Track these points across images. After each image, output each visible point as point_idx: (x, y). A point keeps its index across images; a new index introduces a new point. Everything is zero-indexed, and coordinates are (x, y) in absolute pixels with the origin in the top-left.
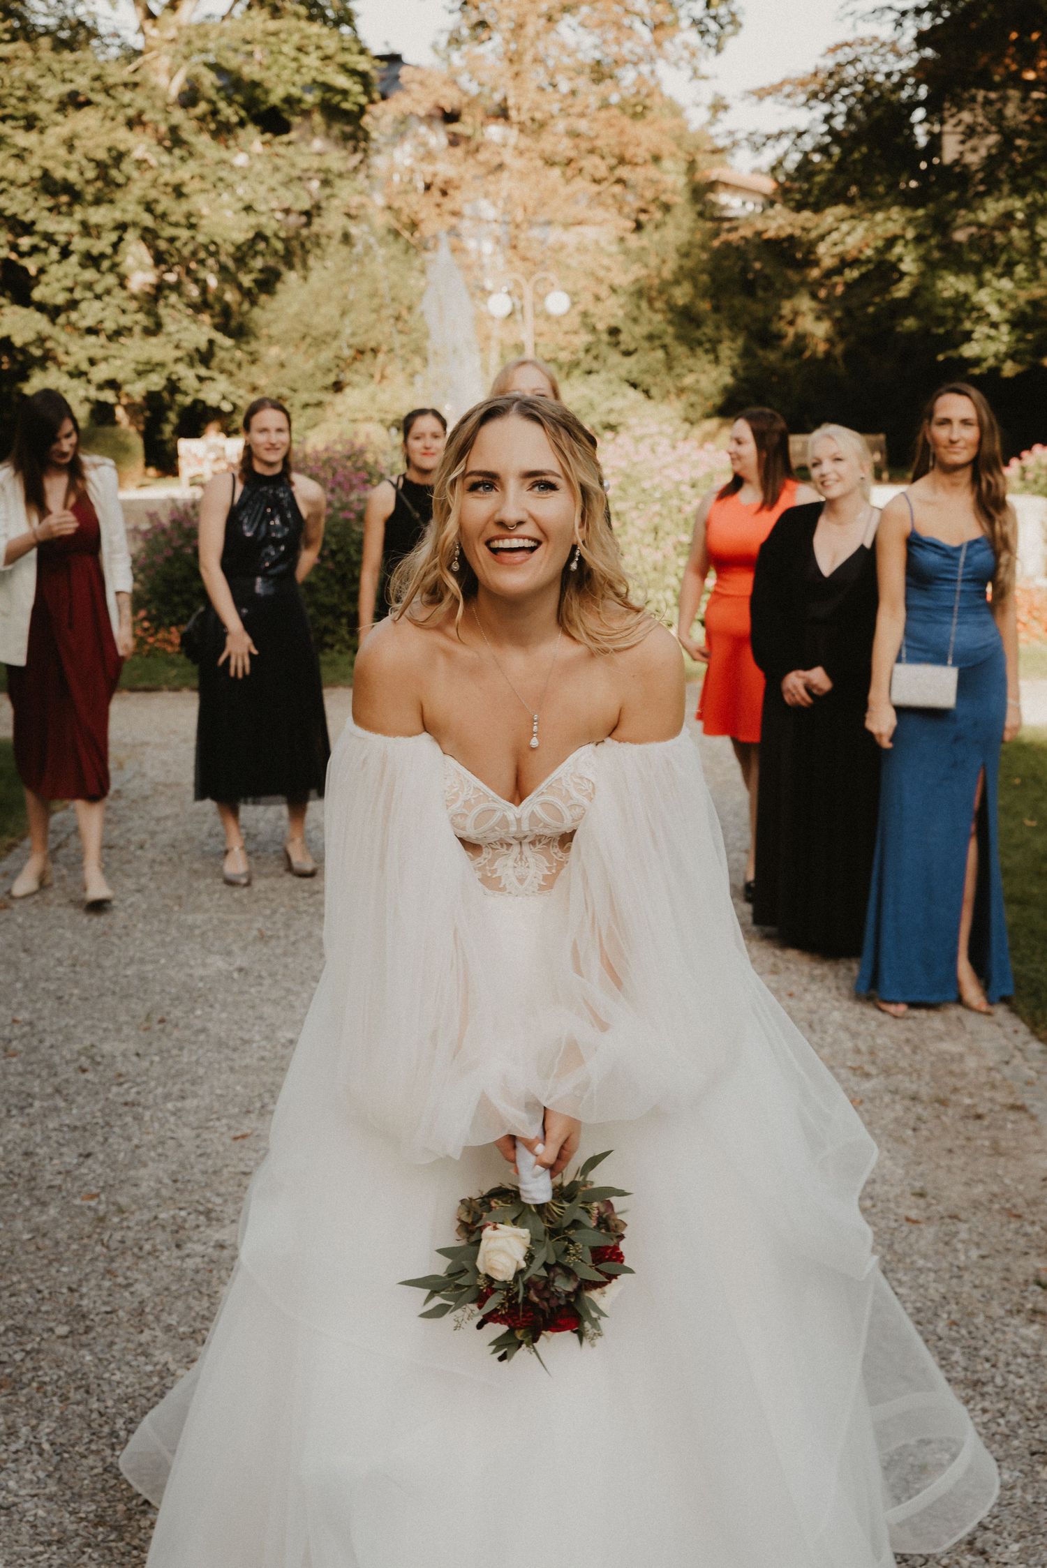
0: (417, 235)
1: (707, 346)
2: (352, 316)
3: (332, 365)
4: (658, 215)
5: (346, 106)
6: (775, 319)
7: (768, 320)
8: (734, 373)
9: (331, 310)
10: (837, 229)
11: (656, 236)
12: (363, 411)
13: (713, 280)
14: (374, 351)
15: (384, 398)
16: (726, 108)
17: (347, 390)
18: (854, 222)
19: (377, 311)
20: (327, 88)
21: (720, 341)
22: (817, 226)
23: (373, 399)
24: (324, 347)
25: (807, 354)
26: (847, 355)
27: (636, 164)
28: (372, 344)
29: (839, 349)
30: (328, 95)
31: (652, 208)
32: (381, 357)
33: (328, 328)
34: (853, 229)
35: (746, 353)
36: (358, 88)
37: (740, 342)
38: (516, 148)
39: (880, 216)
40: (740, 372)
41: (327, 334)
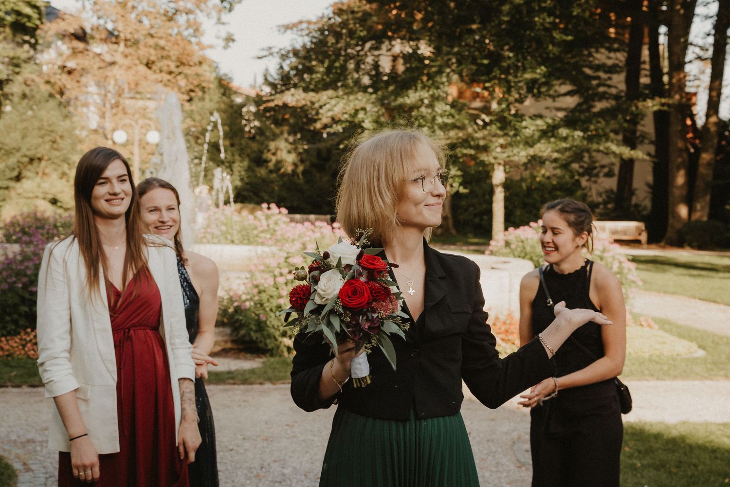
0: (65, 97)
1: (227, 164)
2: (28, 139)
3: (15, 166)
4: (200, 94)
5: (29, 24)
6: (265, 151)
7: (261, 152)
8: (242, 180)
9: (16, 135)
10: (328, 103)
11: (200, 104)
12: (33, 192)
13: (231, 130)
14: (40, 159)
15: (46, 185)
16: (233, 40)
17: (24, 181)
18: (338, 99)
19: (42, 137)
20: (18, 13)
21: (234, 162)
22: (319, 101)
23: (39, 186)
24: (11, 156)
25: (282, 170)
26: (304, 172)
27: (191, 66)
28: (39, 155)
29: (301, 169)
30: (19, 18)
31: (197, 90)
32: (43, 163)
33: (14, 145)
34: (338, 103)
35: (249, 169)
36: (35, 16)
37: (246, 163)
38: (122, 53)
39: (352, 97)
40: (245, 179)
41: (14, 149)
